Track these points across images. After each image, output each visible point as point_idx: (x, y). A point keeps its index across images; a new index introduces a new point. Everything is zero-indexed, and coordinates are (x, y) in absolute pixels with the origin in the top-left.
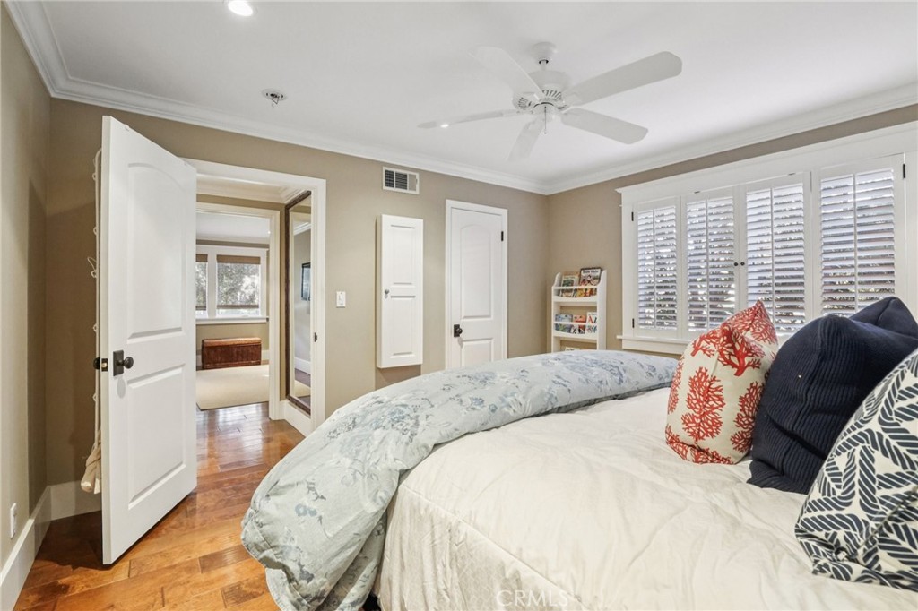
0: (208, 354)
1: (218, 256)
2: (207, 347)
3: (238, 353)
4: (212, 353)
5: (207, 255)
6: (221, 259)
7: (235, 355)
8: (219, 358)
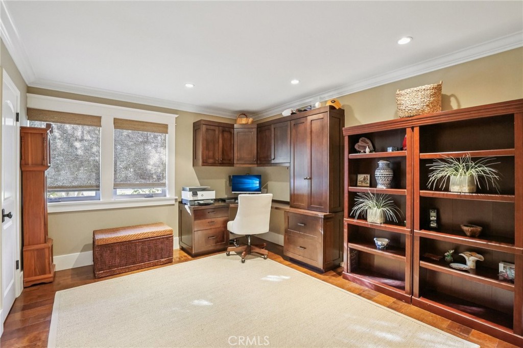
0: (101, 255)
1: (115, 119)
2: (101, 246)
3: (143, 250)
4: (107, 254)
5: (100, 118)
6: (119, 123)
7: (140, 254)
8: (118, 260)
